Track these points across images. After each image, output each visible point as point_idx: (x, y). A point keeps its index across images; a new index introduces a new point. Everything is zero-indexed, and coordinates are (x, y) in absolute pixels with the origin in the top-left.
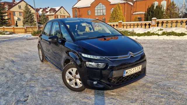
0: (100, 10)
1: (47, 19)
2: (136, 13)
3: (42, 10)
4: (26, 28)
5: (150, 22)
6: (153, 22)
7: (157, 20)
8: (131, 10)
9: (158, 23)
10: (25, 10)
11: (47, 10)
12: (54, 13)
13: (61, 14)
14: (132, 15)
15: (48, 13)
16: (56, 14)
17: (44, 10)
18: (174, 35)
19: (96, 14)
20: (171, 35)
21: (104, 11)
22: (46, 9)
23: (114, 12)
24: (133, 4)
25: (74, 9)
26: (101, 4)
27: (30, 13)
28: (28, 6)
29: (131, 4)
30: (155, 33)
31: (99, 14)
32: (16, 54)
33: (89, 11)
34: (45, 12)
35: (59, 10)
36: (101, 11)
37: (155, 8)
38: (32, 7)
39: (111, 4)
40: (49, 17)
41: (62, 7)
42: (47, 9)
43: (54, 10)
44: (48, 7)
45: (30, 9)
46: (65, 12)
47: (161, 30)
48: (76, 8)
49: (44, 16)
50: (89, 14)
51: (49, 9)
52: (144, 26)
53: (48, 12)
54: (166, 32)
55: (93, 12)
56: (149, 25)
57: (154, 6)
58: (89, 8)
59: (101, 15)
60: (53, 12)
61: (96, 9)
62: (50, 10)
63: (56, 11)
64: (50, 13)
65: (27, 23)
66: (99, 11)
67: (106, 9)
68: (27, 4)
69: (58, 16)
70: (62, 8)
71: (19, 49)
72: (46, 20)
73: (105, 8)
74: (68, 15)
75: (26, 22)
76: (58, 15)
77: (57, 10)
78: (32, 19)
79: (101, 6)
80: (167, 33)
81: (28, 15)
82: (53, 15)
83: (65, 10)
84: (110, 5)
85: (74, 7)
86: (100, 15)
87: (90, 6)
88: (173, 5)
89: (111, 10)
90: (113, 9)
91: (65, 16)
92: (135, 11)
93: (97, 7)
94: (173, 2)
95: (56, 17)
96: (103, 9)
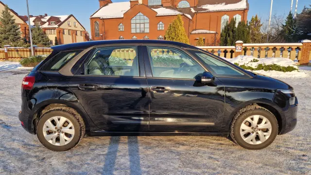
0: (140, 23)
1: (44, 35)
2: (197, 32)
3: (34, 18)
4: (8, 50)
5: (234, 47)
6: (237, 48)
7: (244, 45)
8: (189, 26)
9: (245, 50)
10: (2, 18)
11: (43, 20)
12: (56, 26)
13: (70, 28)
14: (190, 35)
15: (46, 25)
16: (61, 27)
17: (39, 19)
18: (277, 70)
19: (133, 31)
20: (272, 70)
21: (147, 26)
22: (42, 17)
23: (172, 29)
24: (192, 17)
25: (93, 20)
26: (141, 14)
27: (13, 23)
28: (9, 11)
29: (189, 16)
30: (246, 65)
31: (138, 31)
32: (5, 106)
33: (121, 24)
34: (39, 23)
35: (67, 21)
36: (142, 26)
38: (16, 14)
39: (157, 15)
40: (48, 32)
41: (72, 15)
42: (43, 18)
43: (57, 20)
44: (46, 15)
45: (13, 16)
46: (77, 24)
47: (255, 61)
48: (99, 18)
49: (39, 29)
50: (121, 30)
51: (48, 18)
53: (45, 23)
54: (263, 65)
55: (128, 27)
56: (232, 52)
58: (121, 20)
60: (56, 24)
61: (133, 21)
62: (48, 21)
63: (60, 21)
64: (49, 24)
65: (5, 41)
66: (138, 26)
67: (150, 23)
68: (7, 8)
69: (65, 30)
70: (72, 17)
71: (6, 94)
72: (43, 37)
73: (148, 21)
74: (83, 30)
75: (5, 39)
76: (63, 30)
77: (62, 20)
78: (17, 35)
79: (142, 17)
80: (266, 66)
81: (8, 27)
82: (54, 29)
83: (77, 21)
85: (94, 16)
86: (140, 33)
87: (122, 16)
88: (257, 21)
89: (158, 25)
90: (161, 23)
91: (76, 31)
92: (194, 28)
93: (134, 18)
94: (256, 17)
95: (61, 32)
96: (144, 23)
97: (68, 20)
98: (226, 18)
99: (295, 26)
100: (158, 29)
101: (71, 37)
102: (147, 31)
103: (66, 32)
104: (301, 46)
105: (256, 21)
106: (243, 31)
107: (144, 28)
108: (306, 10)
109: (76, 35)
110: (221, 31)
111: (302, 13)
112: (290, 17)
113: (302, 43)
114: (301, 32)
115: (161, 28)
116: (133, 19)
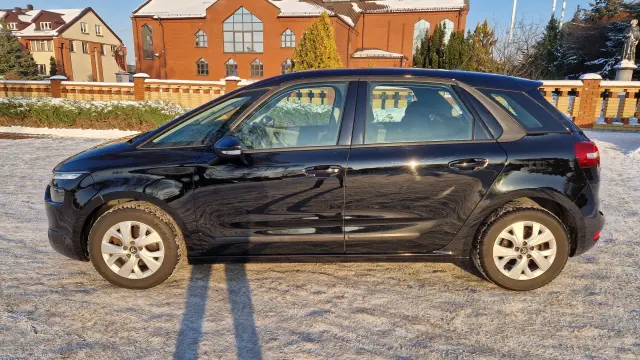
0: (243, 32)
1: (24, 53)
2: (364, 53)
3: (2, 15)
8: (349, 41)
11: (22, 18)
12: (54, 33)
13: (85, 38)
14: (353, 60)
15: (30, 31)
16: (66, 34)
17: (11, 15)
19: (228, 48)
21: (259, 37)
22: (20, 11)
24: (355, 21)
25: (139, 21)
26: (245, 11)
29: (348, 20)
31: (239, 48)
33: (201, 33)
34: (13, 25)
35: (79, 22)
36: (248, 37)
37: (446, 39)
39: (281, 15)
40: (34, 45)
41: (89, 10)
42: (24, 14)
43: (56, 20)
44: (31, 8)
46: (103, 30)
48: (151, 17)
49: (10, 38)
50: (201, 44)
51: (34, 13)
52: (380, 101)
53: (27, 25)
55: (217, 38)
57: (442, 34)
58: (200, 23)
59: (246, 50)
60: (53, 27)
61: (227, 26)
62: (36, 20)
63: (64, 22)
64: (38, 29)
66: (239, 36)
67: (265, 32)
69: (74, 43)
70: (90, 14)
72: (18, 57)
73: (260, 27)
74: (117, 43)
76: (71, 41)
77: (67, 19)
79: (248, 18)
82: (49, 39)
83: (101, 24)
84: (279, 17)
85: (140, 13)
86: (243, 53)
87: (204, 15)
88: (486, 34)
89: (283, 38)
90: (288, 32)
91: (102, 45)
92: (360, 46)
93: (230, 20)
94: (485, 25)
95: (65, 47)
96: (252, 32)
97: (82, 20)
98: (422, 27)
99: (561, 46)
100: (283, 46)
101: (88, 58)
102: (259, 48)
103: (77, 46)
104: (580, 87)
105: (484, 34)
106: (460, 54)
107: (253, 42)
108: (582, 12)
109: (102, 53)
110: (414, 52)
111: (573, 20)
112: (552, 26)
113: (583, 81)
114: (572, 59)
115: (288, 44)
116: (228, 21)
